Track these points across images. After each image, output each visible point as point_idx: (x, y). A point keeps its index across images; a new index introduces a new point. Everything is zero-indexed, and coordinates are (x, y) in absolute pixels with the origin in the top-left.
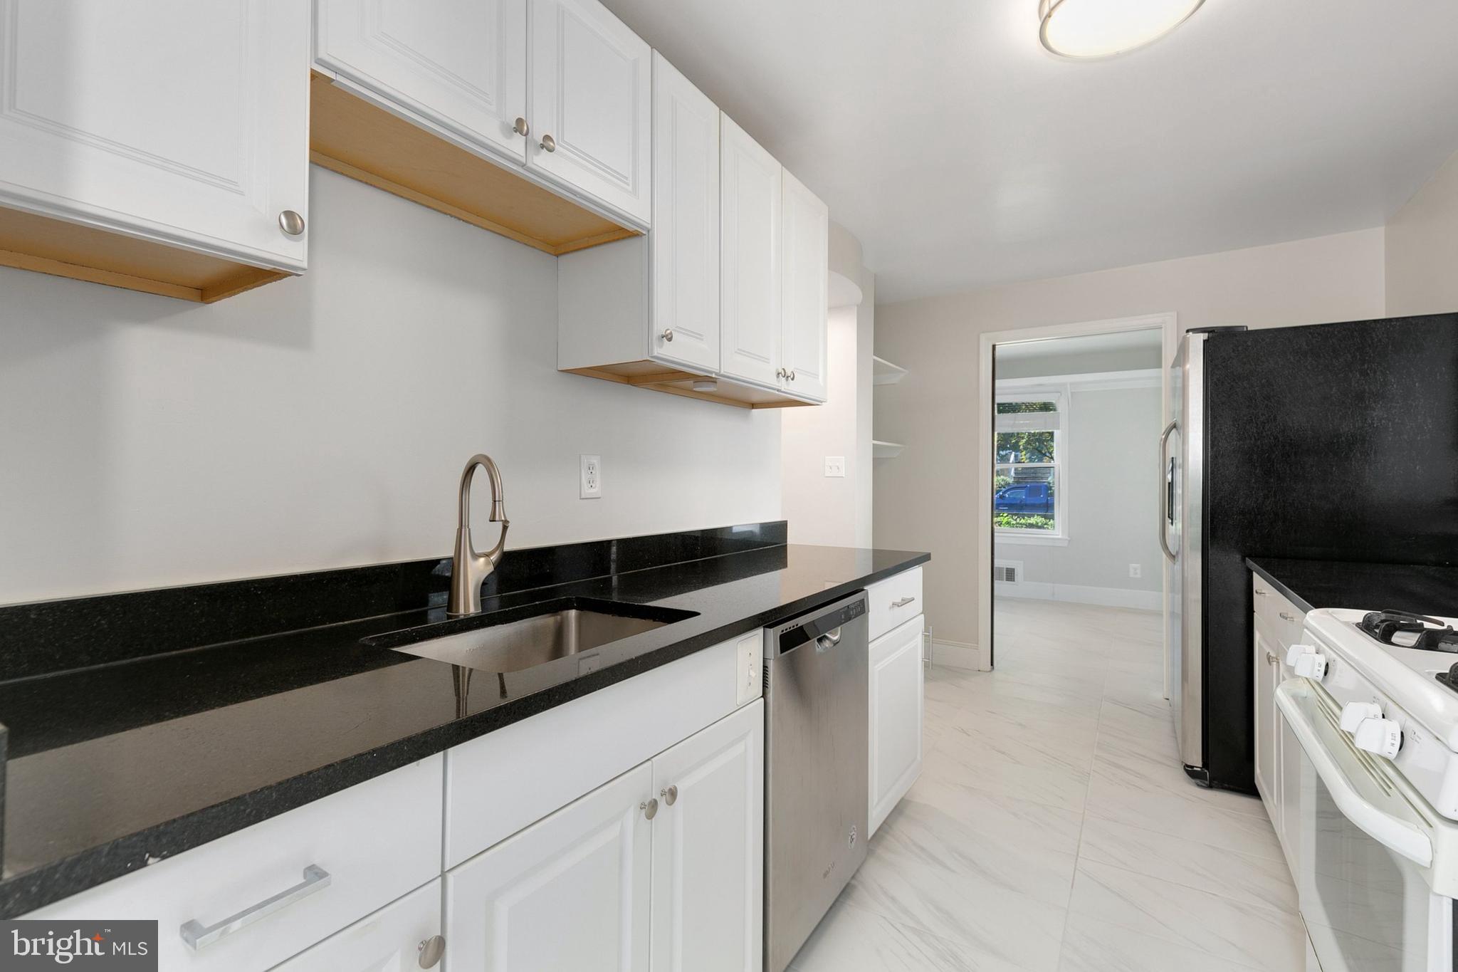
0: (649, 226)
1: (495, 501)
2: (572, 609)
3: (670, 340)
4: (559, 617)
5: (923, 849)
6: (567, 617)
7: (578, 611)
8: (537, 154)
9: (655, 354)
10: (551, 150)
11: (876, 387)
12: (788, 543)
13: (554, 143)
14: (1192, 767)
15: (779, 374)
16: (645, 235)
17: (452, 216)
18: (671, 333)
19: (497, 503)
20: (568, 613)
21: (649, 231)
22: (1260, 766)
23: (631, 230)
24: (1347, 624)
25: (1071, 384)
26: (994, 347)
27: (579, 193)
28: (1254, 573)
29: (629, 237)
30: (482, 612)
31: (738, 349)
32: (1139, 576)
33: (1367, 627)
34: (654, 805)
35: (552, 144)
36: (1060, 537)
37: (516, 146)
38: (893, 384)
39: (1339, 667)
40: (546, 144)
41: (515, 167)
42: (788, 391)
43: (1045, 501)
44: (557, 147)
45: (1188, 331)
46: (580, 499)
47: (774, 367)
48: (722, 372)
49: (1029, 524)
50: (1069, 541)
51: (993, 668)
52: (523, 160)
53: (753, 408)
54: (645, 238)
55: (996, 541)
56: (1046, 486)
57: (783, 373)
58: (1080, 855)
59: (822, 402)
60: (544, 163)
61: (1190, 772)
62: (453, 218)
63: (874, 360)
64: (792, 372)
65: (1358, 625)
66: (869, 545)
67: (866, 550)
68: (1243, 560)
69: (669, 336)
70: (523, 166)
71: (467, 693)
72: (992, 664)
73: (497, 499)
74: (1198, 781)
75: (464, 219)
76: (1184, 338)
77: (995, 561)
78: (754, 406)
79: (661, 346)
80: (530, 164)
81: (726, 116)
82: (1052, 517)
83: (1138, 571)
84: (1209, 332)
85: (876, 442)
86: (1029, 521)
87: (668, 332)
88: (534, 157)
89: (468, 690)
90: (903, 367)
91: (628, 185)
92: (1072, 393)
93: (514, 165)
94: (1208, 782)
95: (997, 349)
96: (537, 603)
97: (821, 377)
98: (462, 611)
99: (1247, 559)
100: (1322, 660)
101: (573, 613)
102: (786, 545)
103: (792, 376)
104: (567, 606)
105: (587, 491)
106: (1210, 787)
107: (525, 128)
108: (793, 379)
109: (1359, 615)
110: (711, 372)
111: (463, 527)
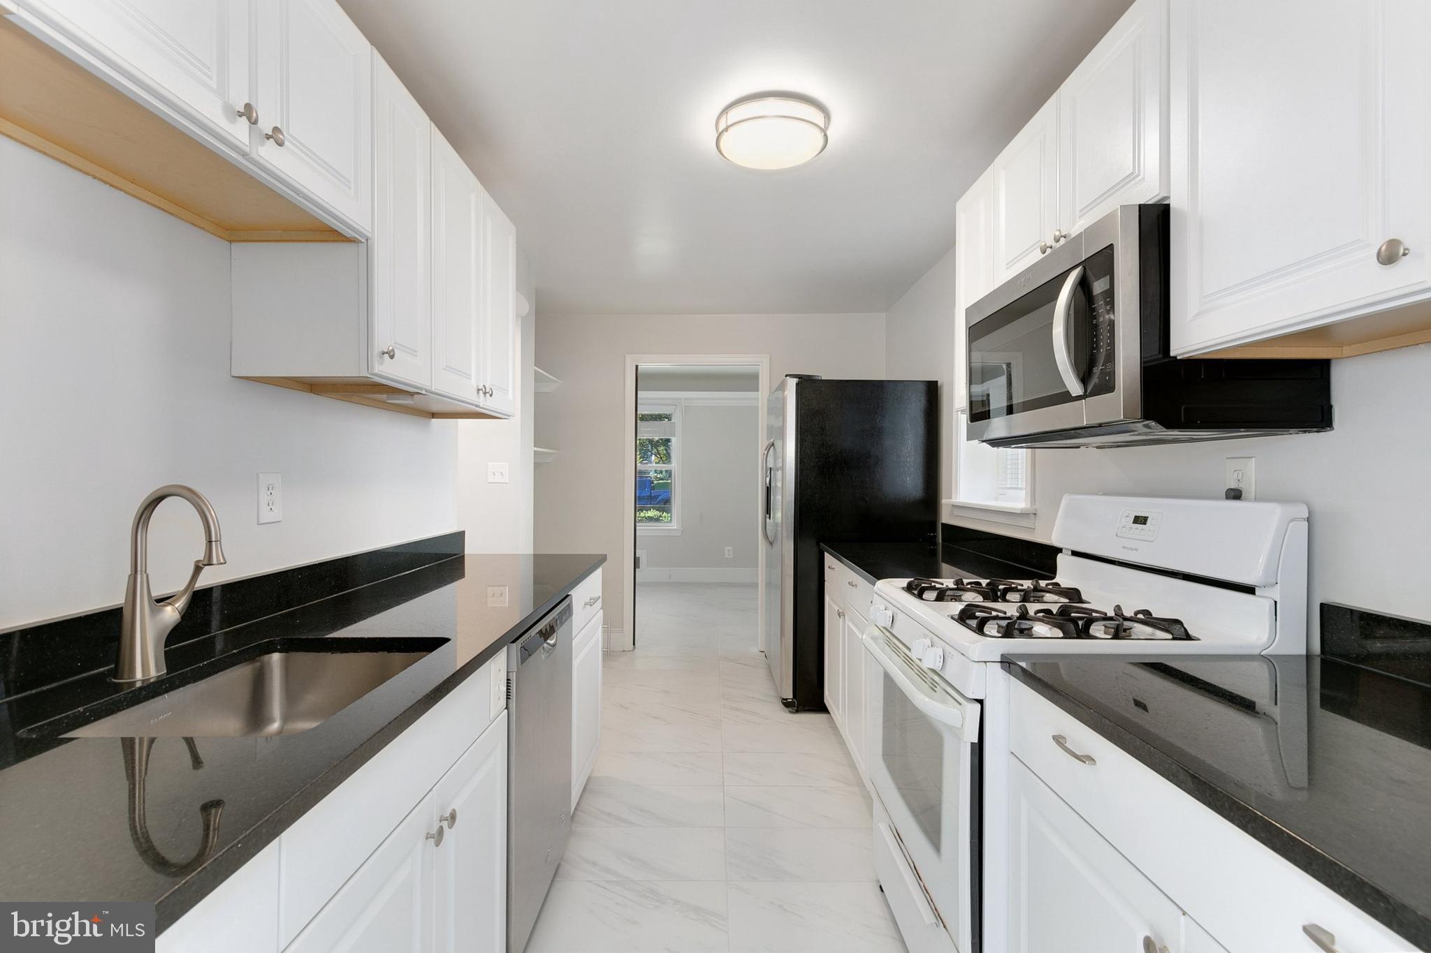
0: (370, 235)
1: (210, 542)
2: (276, 652)
3: (392, 357)
4: (258, 664)
5: (609, 814)
6: (269, 662)
7: (283, 654)
8: (262, 144)
9: (376, 371)
10: (280, 144)
11: (537, 395)
12: (466, 553)
13: (283, 136)
14: (786, 699)
15: (479, 390)
16: (362, 242)
17: (95, 177)
18: (393, 350)
19: (214, 543)
20: (271, 658)
21: (367, 240)
22: (828, 690)
23: (348, 236)
24: (898, 588)
25: (685, 399)
26: (637, 366)
27: (302, 193)
28: (825, 553)
29: (343, 241)
30: (167, 674)
31: (447, 366)
32: (731, 557)
33: (909, 589)
34: (441, 831)
35: (281, 137)
36: (675, 528)
37: (239, 132)
38: (548, 393)
39: (900, 617)
40: (275, 136)
41: (234, 155)
42: (489, 408)
43: (649, 494)
44: (287, 143)
45: (786, 376)
46: (258, 524)
47: (474, 383)
48: (433, 389)
49: (649, 517)
50: (682, 531)
51: (634, 648)
52: (247, 149)
53: (433, 418)
54: (362, 247)
55: (637, 534)
56: (649, 480)
57: (484, 389)
58: (725, 784)
59: (509, 416)
60: (268, 154)
61: (786, 704)
62: (96, 180)
63: (536, 371)
64: (491, 389)
65: (903, 588)
66: (530, 550)
67: (528, 555)
68: (818, 545)
69: (392, 354)
70: (244, 155)
71: (146, 773)
72: (634, 644)
73: (213, 539)
74: (790, 709)
75: (112, 182)
76: (784, 380)
77: (637, 551)
78: (434, 415)
79: (382, 364)
80: (254, 156)
81: (436, 128)
82: (668, 511)
83: (731, 552)
84: (799, 378)
85: (536, 449)
86: (647, 515)
87: (390, 348)
88: (259, 148)
89: (146, 769)
90: (555, 377)
91: (350, 189)
92: (685, 406)
93: (233, 152)
94: (796, 709)
95: (639, 369)
96: (235, 651)
97: (510, 392)
98: (139, 675)
99: (821, 544)
100: (890, 613)
101: (276, 657)
102: (464, 556)
103: (490, 392)
104: (270, 649)
105: (266, 516)
106: (797, 711)
107: (255, 115)
108: (491, 396)
109: (904, 582)
110: (421, 389)
111: (139, 573)
